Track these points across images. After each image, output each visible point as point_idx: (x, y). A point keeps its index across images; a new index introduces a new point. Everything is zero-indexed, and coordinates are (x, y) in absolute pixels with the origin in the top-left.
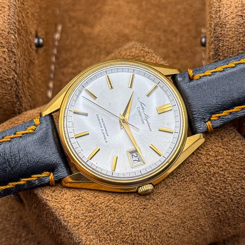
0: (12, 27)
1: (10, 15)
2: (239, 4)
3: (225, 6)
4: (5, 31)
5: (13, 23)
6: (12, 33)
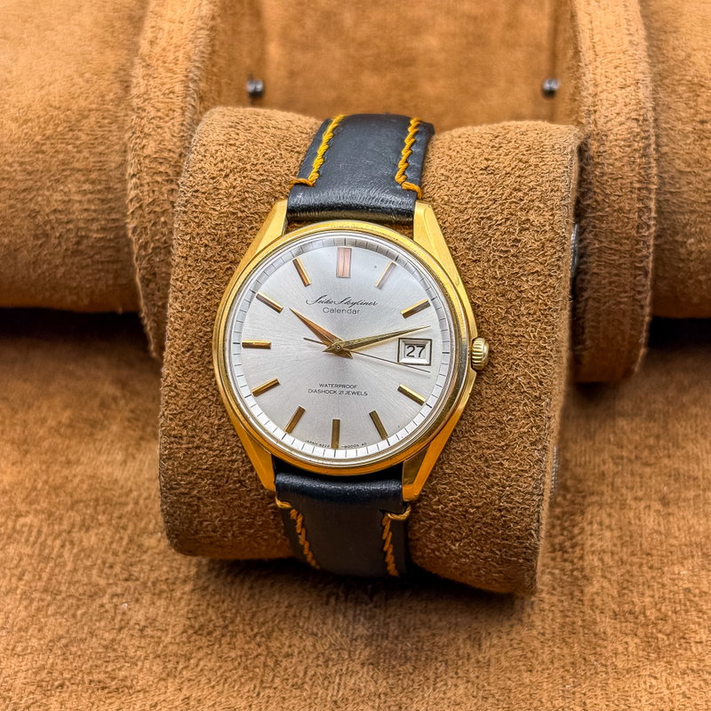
1: (185, 123)
2: (631, 99)
3: (605, 103)
4: (174, 152)
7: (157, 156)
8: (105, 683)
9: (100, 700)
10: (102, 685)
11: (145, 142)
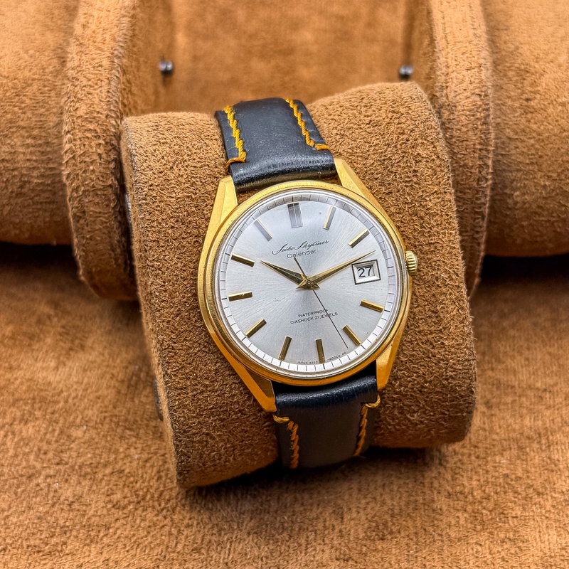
0: (112, 108)
1: (111, 91)
4: (101, 114)
5: (114, 102)
6: (112, 117)
7: (87, 116)
8: (39, 547)
9: (36, 561)
10: (37, 549)
11: (77, 105)
